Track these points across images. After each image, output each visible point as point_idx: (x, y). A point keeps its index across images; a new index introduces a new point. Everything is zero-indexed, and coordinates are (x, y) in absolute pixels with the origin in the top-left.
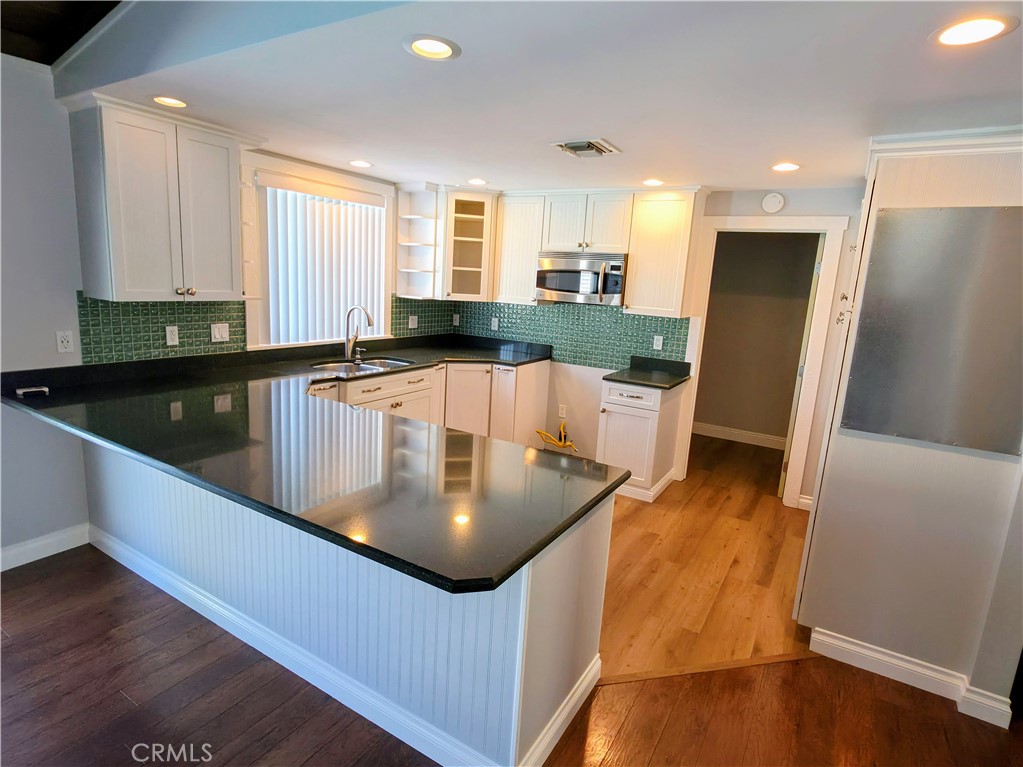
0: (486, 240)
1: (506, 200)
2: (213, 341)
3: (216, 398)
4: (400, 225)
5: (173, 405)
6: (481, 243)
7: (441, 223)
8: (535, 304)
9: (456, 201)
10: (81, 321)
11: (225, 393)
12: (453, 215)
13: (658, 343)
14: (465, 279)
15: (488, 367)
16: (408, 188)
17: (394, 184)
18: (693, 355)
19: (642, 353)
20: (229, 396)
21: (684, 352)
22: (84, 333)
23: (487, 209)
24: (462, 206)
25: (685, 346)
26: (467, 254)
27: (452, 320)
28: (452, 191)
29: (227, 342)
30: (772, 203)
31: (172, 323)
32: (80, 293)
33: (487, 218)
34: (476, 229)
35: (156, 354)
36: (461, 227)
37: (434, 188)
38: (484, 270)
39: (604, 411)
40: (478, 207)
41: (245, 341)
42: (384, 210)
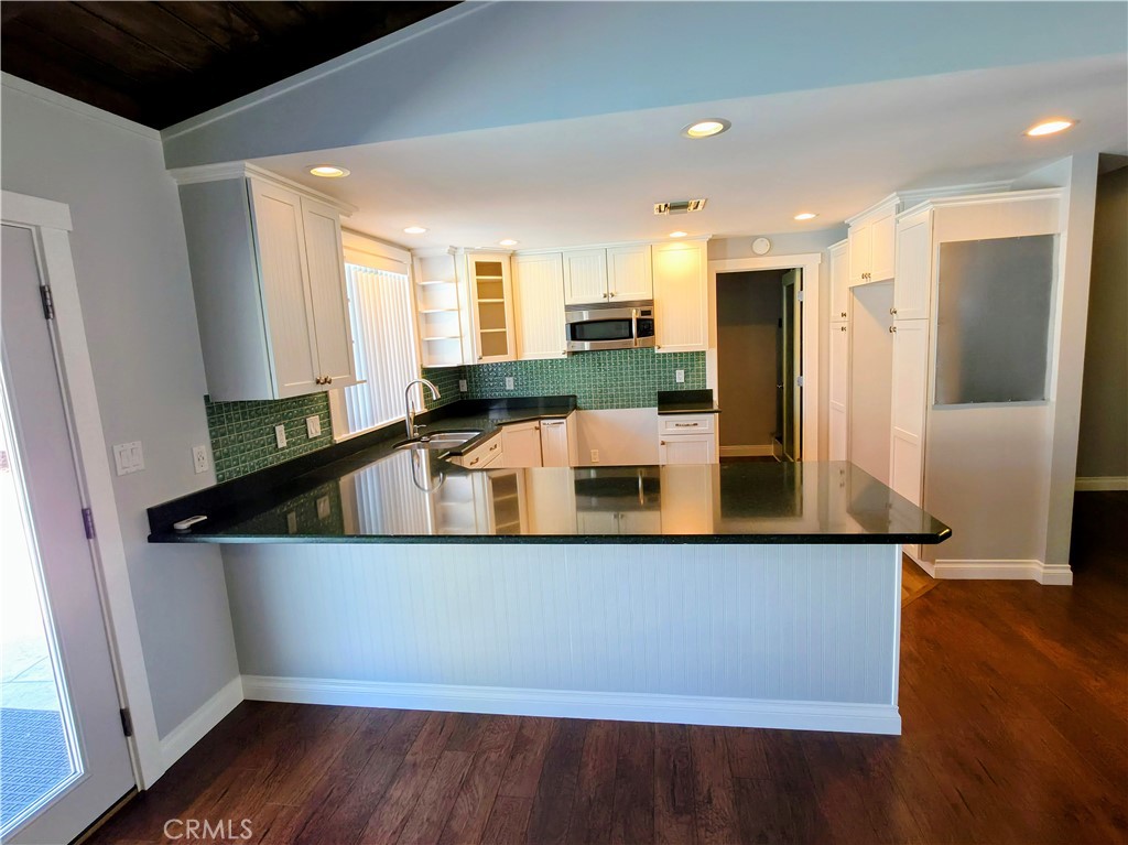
0: (507, 300)
1: (521, 259)
2: (310, 437)
3: (318, 501)
4: (420, 291)
5: (289, 516)
6: (503, 303)
7: (463, 286)
8: (565, 356)
9: (476, 263)
10: (211, 432)
11: (323, 495)
12: (474, 278)
13: (680, 376)
14: (493, 341)
15: (536, 423)
16: (422, 253)
17: (409, 250)
18: (712, 383)
19: (666, 388)
20: (327, 497)
21: (705, 381)
22: (215, 446)
23: (505, 269)
24: (482, 268)
25: (704, 375)
26: (491, 315)
27: (458, 387)
28: (473, 253)
29: (319, 437)
30: (761, 246)
31: (278, 422)
32: (207, 398)
33: (505, 277)
34: (497, 288)
35: (272, 460)
36: (483, 289)
37: (453, 251)
38: (509, 330)
39: (663, 443)
40: (495, 268)
41: (331, 433)
42: (406, 277)
